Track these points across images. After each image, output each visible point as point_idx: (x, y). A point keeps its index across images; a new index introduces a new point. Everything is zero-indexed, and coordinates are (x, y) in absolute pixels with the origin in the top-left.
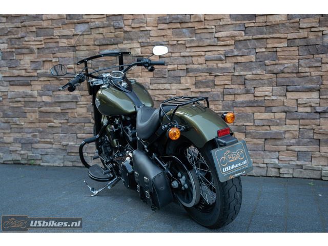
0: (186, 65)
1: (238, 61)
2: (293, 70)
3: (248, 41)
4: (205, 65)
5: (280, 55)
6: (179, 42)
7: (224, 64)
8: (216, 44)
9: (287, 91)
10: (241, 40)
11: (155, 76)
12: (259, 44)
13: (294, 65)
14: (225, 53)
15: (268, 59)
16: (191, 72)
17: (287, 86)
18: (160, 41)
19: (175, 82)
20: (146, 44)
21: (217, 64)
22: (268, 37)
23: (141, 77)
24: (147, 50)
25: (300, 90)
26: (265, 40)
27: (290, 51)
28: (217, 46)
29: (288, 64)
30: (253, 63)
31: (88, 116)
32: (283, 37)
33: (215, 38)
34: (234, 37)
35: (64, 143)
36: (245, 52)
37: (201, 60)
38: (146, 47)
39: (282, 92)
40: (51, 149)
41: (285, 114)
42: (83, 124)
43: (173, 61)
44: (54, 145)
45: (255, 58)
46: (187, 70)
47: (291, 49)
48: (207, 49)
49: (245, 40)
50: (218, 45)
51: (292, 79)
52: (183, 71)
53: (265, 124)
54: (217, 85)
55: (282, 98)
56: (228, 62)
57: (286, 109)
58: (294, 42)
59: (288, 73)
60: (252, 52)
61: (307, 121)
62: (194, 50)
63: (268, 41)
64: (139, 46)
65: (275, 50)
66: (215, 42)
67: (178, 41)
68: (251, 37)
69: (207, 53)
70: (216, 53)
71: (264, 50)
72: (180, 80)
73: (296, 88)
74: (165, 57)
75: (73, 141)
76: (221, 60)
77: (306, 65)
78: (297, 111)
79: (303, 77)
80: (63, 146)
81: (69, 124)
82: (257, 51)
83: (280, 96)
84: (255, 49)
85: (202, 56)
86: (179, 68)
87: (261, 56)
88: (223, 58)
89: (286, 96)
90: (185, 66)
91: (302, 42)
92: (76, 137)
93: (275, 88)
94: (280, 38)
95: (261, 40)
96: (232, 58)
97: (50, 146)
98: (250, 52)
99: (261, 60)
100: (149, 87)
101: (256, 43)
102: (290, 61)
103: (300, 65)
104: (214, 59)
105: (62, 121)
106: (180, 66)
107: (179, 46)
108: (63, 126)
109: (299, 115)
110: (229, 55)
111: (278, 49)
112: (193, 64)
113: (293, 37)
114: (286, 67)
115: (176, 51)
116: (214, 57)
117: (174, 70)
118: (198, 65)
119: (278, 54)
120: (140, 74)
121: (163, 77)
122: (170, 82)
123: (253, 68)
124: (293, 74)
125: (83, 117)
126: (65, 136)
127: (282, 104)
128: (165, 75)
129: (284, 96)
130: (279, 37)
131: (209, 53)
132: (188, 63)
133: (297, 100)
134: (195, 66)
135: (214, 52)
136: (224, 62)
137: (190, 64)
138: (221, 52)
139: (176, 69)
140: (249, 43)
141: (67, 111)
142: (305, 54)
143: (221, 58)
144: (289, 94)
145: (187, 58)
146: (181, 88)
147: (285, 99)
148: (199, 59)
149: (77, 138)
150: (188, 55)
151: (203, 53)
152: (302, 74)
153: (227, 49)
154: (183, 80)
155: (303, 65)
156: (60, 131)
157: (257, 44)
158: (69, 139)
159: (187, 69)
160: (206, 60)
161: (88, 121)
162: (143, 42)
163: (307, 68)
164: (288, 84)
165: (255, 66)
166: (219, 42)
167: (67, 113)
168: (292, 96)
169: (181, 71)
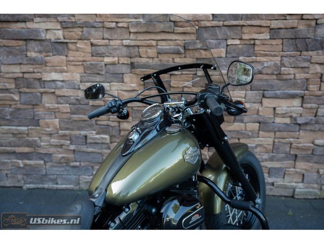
0: (131, 58)
1: (203, 57)
2: (274, 70)
3: (217, 28)
4: (156, 59)
5: (258, 49)
6: (120, 25)
7: (182, 59)
8: (172, 31)
9: (264, 96)
10: (208, 27)
11: (87, 71)
12: (232, 34)
13: (275, 64)
14: (185, 44)
15: (243, 55)
16: (138, 68)
17: (264, 90)
18: (91, 21)
19: (115, 80)
20: (70, 25)
21: (173, 59)
22: (245, 24)
23: (66, 72)
24: (72, 33)
25: (281, 97)
26: (240, 27)
27: (271, 45)
28: (173, 33)
29: (269, 62)
30: (222, 60)
32: (265, 25)
33: (170, 21)
34: (198, 21)
36: (212, 44)
37: (152, 52)
38: (70, 30)
39: (258, 98)
41: (258, 124)
43: (112, 52)
45: (225, 52)
46: (132, 66)
47: (274, 42)
48: (159, 37)
49: (213, 27)
50: (175, 32)
51: (271, 83)
52: (126, 66)
53: (234, 136)
54: (173, 87)
55: (257, 106)
56: (188, 56)
57: (261, 120)
58: (279, 33)
59: (268, 74)
60: (222, 44)
61: (285, 134)
62: (141, 37)
63: (245, 30)
64: (59, 27)
65: (252, 42)
66: (170, 27)
67: (117, 23)
68: (221, 23)
69: (160, 43)
70: (172, 43)
71: (238, 42)
72: (123, 78)
73: (275, 94)
74: (99, 46)
76: (180, 54)
77: (291, 64)
78: (273, 122)
79: (286, 80)
82: (229, 43)
83: (254, 103)
84: (226, 40)
85: (152, 46)
86: (121, 62)
87: (234, 50)
88: (182, 51)
89: (261, 103)
90: (129, 59)
91: (289, 34)
93: (249, 92)
94: (260, 26)
95: (234, 27)
96: (194, 51)
98: (219, 43)
99: (234, 55)
100: (79, 86)
101: (227, 31)
102: (271, 58)
103: (283, 65)
104: (169, 51)
106: (122, 59)
107: (119, 31)
109: (276, 127)
110: (190, 48)
111: (257, 42)
112: (141, 57)
113: (279, 26)
114: (265, 67)
115: (116, 36)
116: (170, 49)
117: (113, 64)
118: (147, 60)
119: (256, 48)
120: (65, 68)
121: (98, 74)
122: (108, 80)
123: (222, 66)
124: (273, 76)
127: (256, 112)
128: (102, 70)
129: (259, 103)
130: (259, 24)
131: (163, 43)
132: (133, 55)
133: (274, 109)
134: (144, 61)
135: (169, 42)
136: (183, 55)
137: (136, 56)
138: (179, 42)
139: (117, 62)
140: (218, 32)
142: (291, 50)
143: (179, 50)
144: (265, 101)
145: (131, 48)
146: (125, 89)
147: (260, 107)
148: (149, 50)
150: (132, 44)
151: (154, 43)
152: (285, 77)
153: (187, 39)
154: (127, 78)
155: (287, 64)
157: (228, 33)
159: (132, 64)
160: (158, 53)
162: (65, 22)
163: (291, 69)
164: (265, 89)
165: (225, 63)
166: (176, 28)
168: (270, 104)
169: (123, 65)
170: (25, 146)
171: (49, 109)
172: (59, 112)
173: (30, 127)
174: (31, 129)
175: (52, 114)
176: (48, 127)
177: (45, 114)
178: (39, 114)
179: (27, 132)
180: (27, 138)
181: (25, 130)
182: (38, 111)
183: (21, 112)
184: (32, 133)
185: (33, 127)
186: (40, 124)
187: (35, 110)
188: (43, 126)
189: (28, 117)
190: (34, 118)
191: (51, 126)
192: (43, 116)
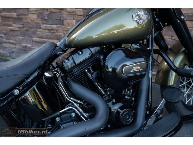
31: (39, 22)
35: (24, 45)
40: (15, 49)
42: (35, 29)
44: (17, 46)
75: (30, 43)
80: (23, 47)
81: (25, 29)
92: (31, 40)
97: (14, 46)
105: (20, 26)
108: (21, 30)
125: (35, 23)
126: (24, 39)
141: (22, 17)
149: (33, 41)
156: (19, 35)
158: (27, 41)
161: (39, 27)
167: (22, 18)
170: (55, 39)
171: (70, 12)
172: (76, 15)
173: (58, 26)
174: (59, 27)
175: (71, 16)
176: (69, 26)
177: (67, 16)
178: (63, 16)
179: (56, 29)
180: (57, 33)
181: (55, 27)
182: (63, 14)
183: (53, 14)
184: (59, 30)
185: (60, 26)
186: (64, 23)
187: (61, 13)
188: (66, 25)
189: (58, 19)
190: (60, 19)
191: (71, 25)
192: (66, 17)
